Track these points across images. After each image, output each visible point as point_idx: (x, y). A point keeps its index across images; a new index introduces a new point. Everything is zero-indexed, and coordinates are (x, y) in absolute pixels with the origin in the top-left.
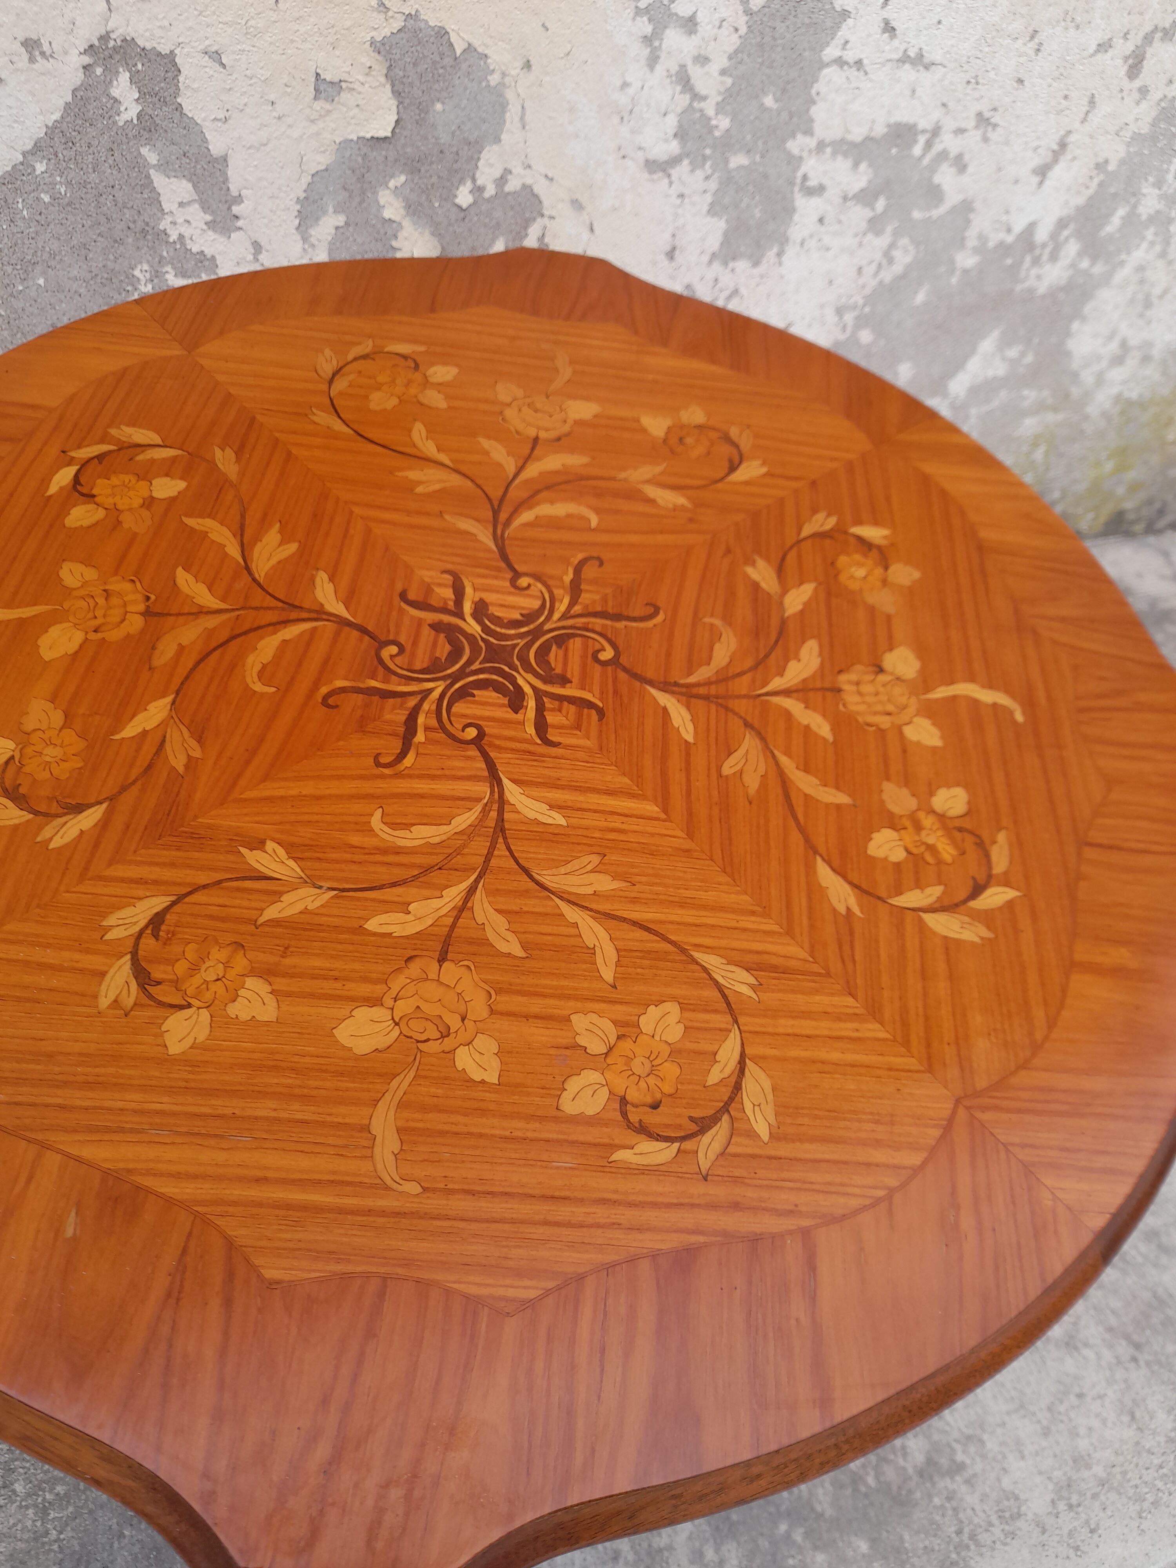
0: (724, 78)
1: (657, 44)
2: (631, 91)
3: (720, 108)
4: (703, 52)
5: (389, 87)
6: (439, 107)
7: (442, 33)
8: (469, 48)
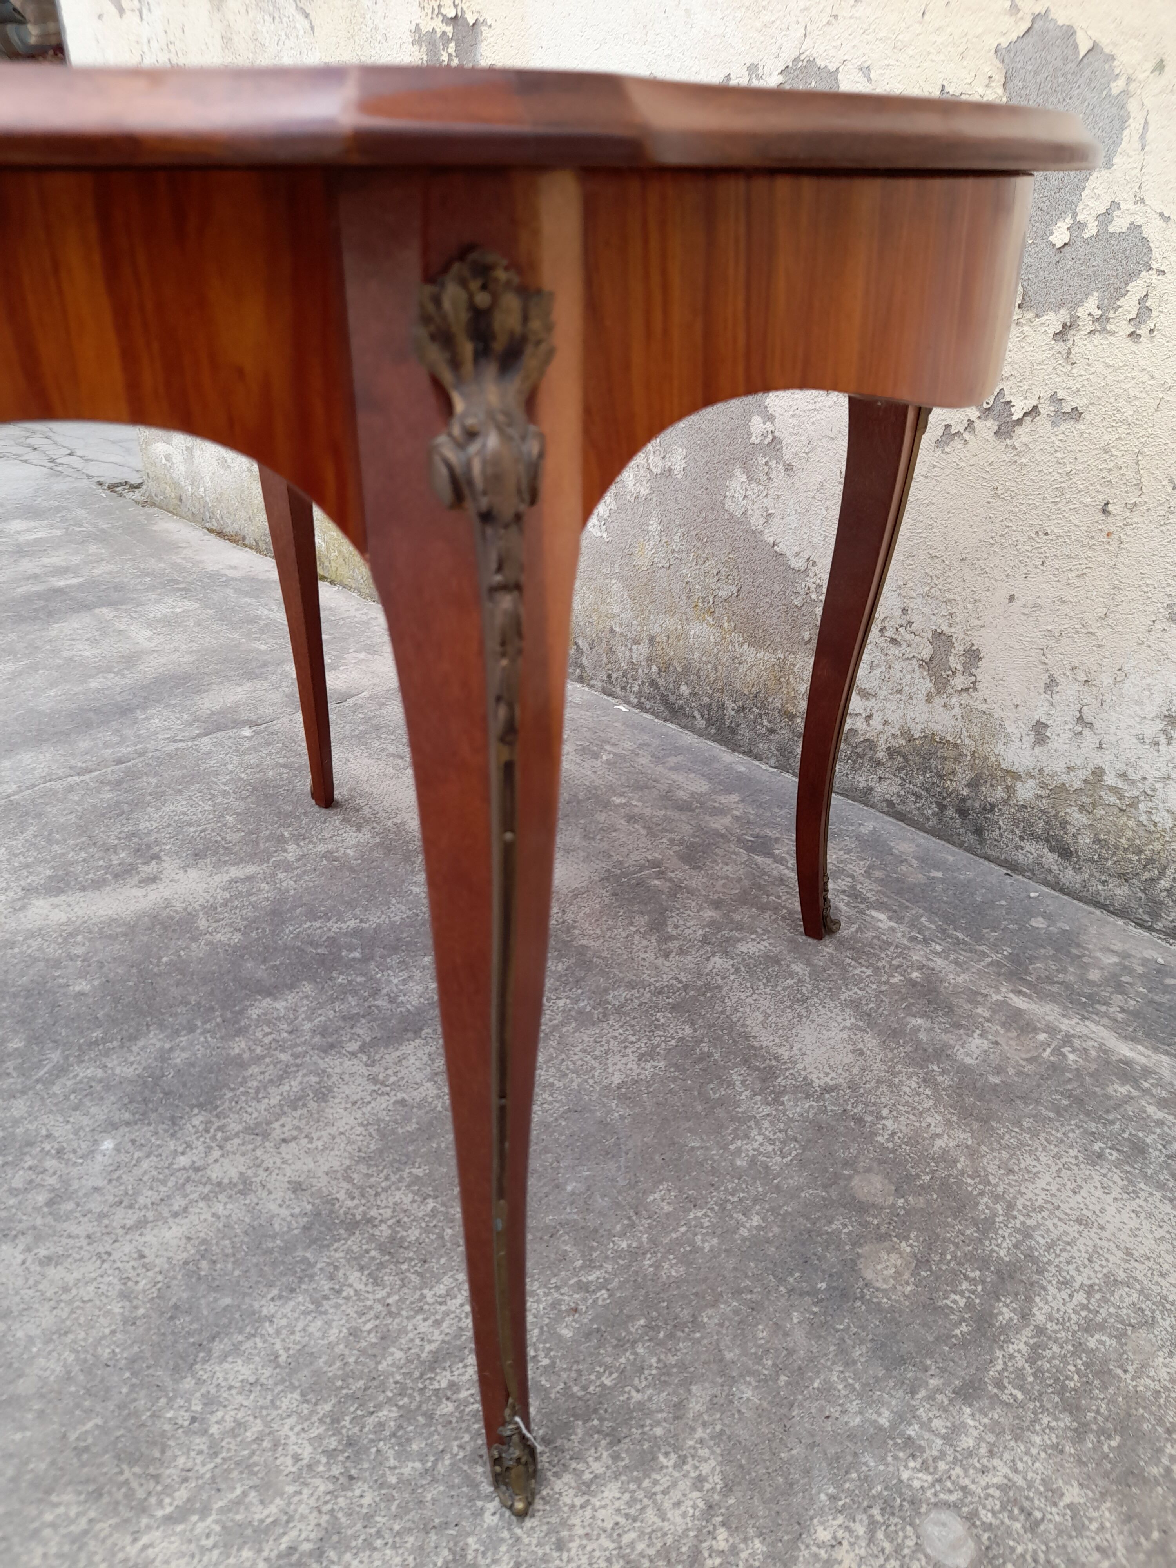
7: (1069, 34)
8: (1094, 48)
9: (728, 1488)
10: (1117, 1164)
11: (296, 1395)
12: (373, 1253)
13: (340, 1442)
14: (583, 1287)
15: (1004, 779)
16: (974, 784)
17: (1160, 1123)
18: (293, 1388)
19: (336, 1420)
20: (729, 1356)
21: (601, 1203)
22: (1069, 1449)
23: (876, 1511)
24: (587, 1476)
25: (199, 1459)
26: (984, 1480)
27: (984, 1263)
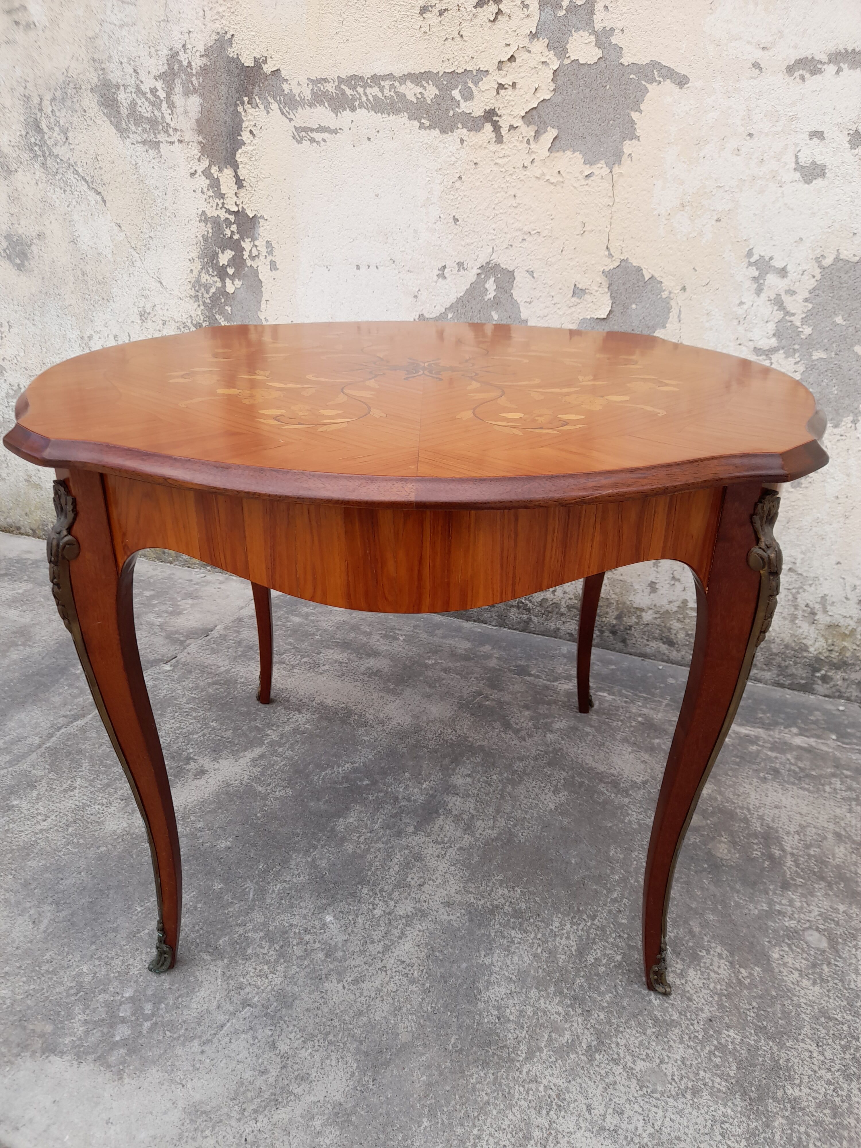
0: (806, 304)
1: (762, 281)
2: (745, 307)
3: (804, 321)
4: (792, 288)
5: (609, 294)
6: (634, 306)
7: (639, 270)
8: (652, 277)
9: (732, 954)
10: (773, 780)
11: (534, 990)
12: (512, 920)
13: (570, 1000)
14: (615, 901)
15: (635, 612)
16: (619, 617)
17: (776, 758)
18: (531, 988)
19: (561, 993)
20: (693, 906)
21: (593, 863)
22: (831, 893)
23: (787, 941)
24: (679, 971)
25: (517, 1032)
26: (812, 915)
27: (755, 835)
